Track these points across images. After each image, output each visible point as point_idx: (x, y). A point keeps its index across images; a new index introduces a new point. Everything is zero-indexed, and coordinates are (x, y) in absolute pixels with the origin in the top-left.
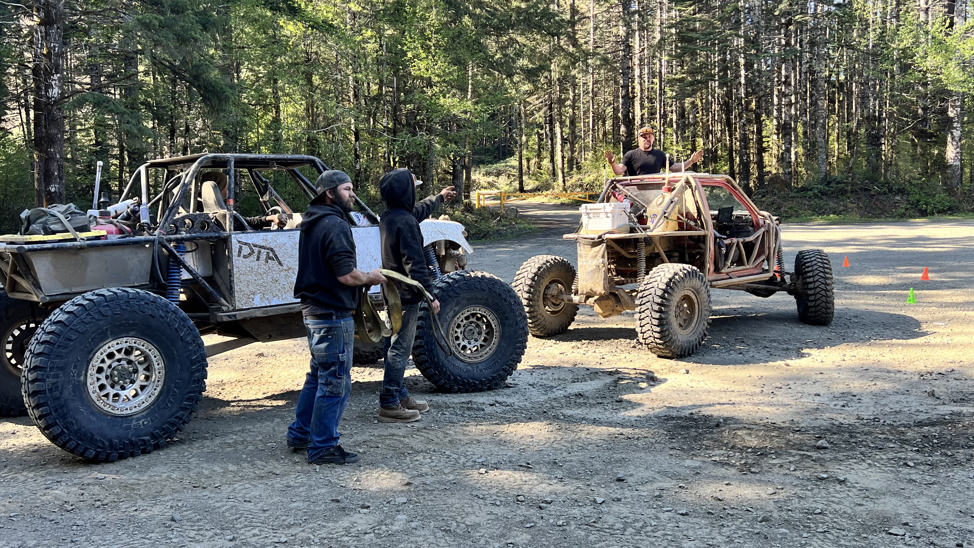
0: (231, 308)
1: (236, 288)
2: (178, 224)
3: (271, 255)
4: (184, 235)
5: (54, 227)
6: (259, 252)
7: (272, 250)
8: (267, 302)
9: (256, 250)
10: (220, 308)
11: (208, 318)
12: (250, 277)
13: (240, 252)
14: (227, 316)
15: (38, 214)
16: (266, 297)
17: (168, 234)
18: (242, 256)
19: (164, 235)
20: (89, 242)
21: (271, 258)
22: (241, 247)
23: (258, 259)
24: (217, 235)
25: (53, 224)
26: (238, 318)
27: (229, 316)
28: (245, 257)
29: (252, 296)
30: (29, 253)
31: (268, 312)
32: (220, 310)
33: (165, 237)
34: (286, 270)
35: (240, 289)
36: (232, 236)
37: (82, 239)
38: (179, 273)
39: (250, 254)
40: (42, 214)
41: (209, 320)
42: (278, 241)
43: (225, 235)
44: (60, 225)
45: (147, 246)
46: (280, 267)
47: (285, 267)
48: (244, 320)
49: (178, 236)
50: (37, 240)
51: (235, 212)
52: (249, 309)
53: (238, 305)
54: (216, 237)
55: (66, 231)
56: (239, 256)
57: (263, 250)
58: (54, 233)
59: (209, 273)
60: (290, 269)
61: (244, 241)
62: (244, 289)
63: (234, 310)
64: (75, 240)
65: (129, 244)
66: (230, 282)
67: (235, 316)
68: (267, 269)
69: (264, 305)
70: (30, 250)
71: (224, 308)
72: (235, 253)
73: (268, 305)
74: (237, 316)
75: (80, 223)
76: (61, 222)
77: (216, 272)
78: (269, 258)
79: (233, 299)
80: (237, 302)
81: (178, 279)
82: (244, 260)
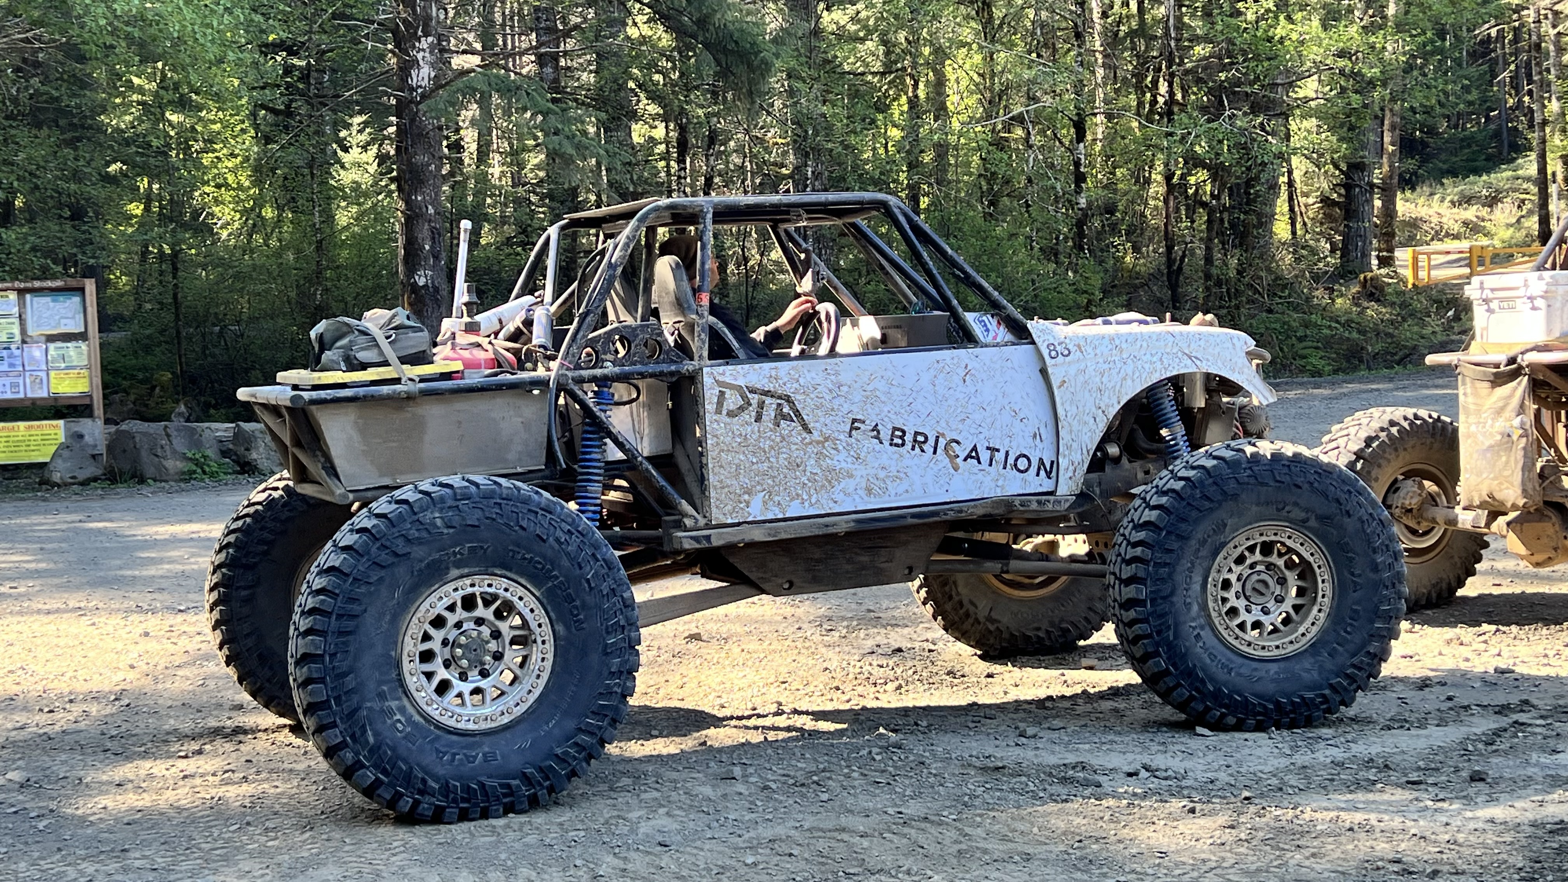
0: (702, 522)
1: (712, 479)
2: (599, 347)
3: (786, 410)
4: (609, 369)
5: (363, 356)
6: (761, 405)
7: (788, 399)
8: (777, 510)
9: (754, 399)
10: (680, 521)
11: (659, 540)
12: (742, 457)
13: (720, 404)
14: (692, 538)
15: (337, 329)
16: (776, 499)
17: (578, 367)
18: (724, 412)
19: (568, 369)
20: (422, 385)
21: (786, 418)
22: (722, 393)
23: (758, 419)
24: (673, 368)
25: (363, 349)
26: (716, 542)
27: (696, 539)
28: (731, 414)
29: (746, 497)
30: (313, 408)
31: (777, 531)
32: (679, 525)
33: (570, 374)
34: (818, 442)
35: (721, 482)
36: (705, 370)
37: (411, 380)
38: (599, 447)
39: (741, 409)
40: (345, 329)
41: (661, 545)
42: (802, 381)
43: (691, 368)
44: (376, 351)
45: (536, 392)
46: (805, 435)
47: (816, 435)
48: (731, 547)
49: (598, 372)
50: (331, 381)
51: (712, 319)
52: (739, 524)
53: (717, 516)
54: (672, 374)
55: (386, 363)
56: (718, 411)
57: (768, 400)
58: (364, 366)
59: (666, 447)
60: (827, 439)
61: (728, 380)
62: (729, 482)
63: (708, 526)
64: (397, 381)
65: (499, 387)
66: (702, 467)
67: (708, 538)
68: (778, 439)
69: (770, 516)
70: (313, 402)
71: (688, 522)
72: (710, 406)
73: (780, 516)
74: (713, 539)
75: (412, 347)
76: (377, 346)
77: (679, 447)
78: (781, 416)
79: (706, 503)
80: (714, 510)
81: (599, 460)
82: (728, 420)
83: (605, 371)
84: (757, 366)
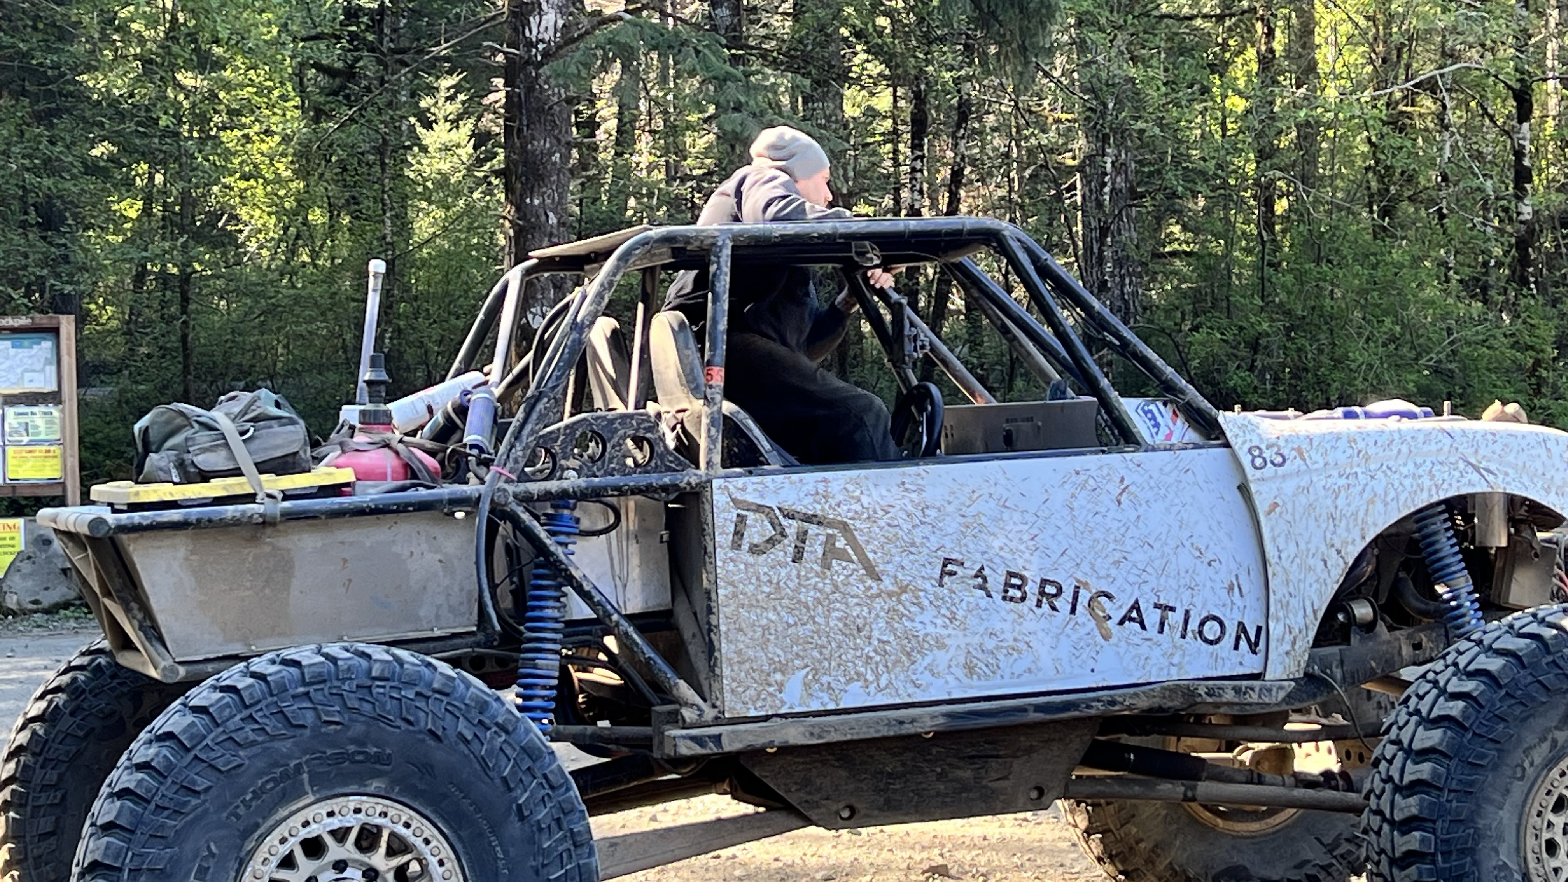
0: (710, 714)
1: (726, 649)
2: (557, 448)
3: (841, 543)
4: (572, 480)
5: (205, 461)
6: (802, 536)
7: (845, 528)
8: (826, 697)
9: (792, 527)
10: (677, 713)
11: (647, 743)
12: (772, 616)
13: (738, 534)
14: (693, 738)
15: (168, 422)
16: (825, 679)
17: (523, 478)
18: (745, 547)
19: (509, 481)
20: (287, 504)
21: (842, 555)
22: (742, 519)
23: (798, 557)
24: (667, 480)
25: (204, 450)
26: (728, 746)
27: (698, 740)
28: (755, 550)
29: (778, 676)
30: (124, 537)
31: (824, 730)
32: (675, 719)
33: (511, 488)
34: (890, 595)
35: (739, 652)
36: (716, 483)
37: (269, 496)
38: (557, 599)
39: (771, 541)
40: (179, 421)
41: (650, 748)
42: (865, 500)
43: (694, 481)
44: (223, 453)
45: (459, 515)
46: (869, 582)
47: (887, 584)
48: (756, 754)
49: (553, 486)
50: (154, 498)
51: (728, 407)
52: (767, 718)
53: (733, 707)
54: (665, 488)
55: (237, 472)
56: (736, 545)
57: (813, 529)
58: (205, 477)
59: (661, 600)
60: (904, 590)
61: (751, 498)
62: (751, 653)
63: (718, 721)
64: (250, 498)
65: (402, 509)
66: (710, 630)
67: (717, 739)
68: (828, 589)
69: (815, 706)
70: (123, 529)
71: (688, 714)
72: (723, 537)
73: (831, 706)
74: (725, 740)
75: (277, 447)
76: (227, 445)
77: (682, 598)
78: (830, 553)
79: (716, 686)
80: (727, 695)
81: (556, 620)
82: (751, 559)
83: (565, 484)
84: (795, 477)
